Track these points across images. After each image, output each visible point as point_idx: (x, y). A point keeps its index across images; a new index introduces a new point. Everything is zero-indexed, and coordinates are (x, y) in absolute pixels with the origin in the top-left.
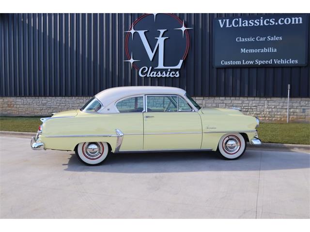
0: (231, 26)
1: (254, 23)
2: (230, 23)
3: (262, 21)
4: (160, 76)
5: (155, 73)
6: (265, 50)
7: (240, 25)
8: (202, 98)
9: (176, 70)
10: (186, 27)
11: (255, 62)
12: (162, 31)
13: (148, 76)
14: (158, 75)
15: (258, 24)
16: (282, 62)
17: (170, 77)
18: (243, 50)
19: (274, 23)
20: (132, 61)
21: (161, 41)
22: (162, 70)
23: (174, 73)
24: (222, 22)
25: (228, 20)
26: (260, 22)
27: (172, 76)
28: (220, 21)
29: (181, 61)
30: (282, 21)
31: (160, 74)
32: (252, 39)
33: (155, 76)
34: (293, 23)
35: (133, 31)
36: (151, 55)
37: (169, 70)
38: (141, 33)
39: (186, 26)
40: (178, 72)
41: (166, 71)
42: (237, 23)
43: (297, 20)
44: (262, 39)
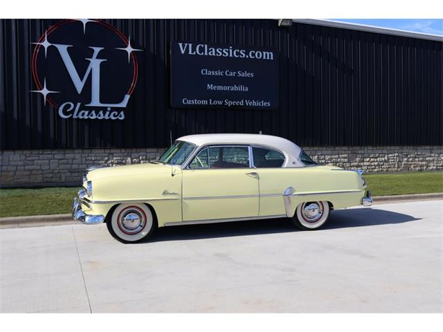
0: (194, 53)
1: (223, 53)
2: (194, 49)
3: (231, 51)
4: (94, 117)
5: (87, 113)
6: (235, 88)
7: (206, 54)
8: (155, 150)
9: (119, 110)
10: (134, 48)
11: (224, 103)
12: (97, 50)
13: (75, 117)
14: (92, 116)
15: (227, 54)
16: (254, 103)
17: (110, 119)
18: (210, 87)
19: (244, 55)
20: (45, 92)
21: (95, 65)
22: (97, 109)
23: (117, 114)
24: (183, 46)
25: (190, 45)
26: (229, 52)
27: (113, 118)
28: (181, 44)
29: (127, 97)
30: (253, 55)
31: (94, 114)
32: (220, 73)
33: (86, 117)
34: (264, 58)
35: (46, 44)
36: (79, 85)
37: (109, 109)
38: (63, 49)
39: (133, 46)
40: (122, 113)
41: (105, 110)
42: (202, 50)
43: (268, 55)
44: (232, 74)
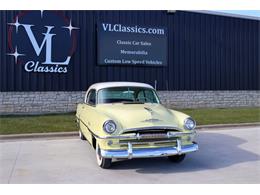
0: (113, 30)
1: (131, 30)
2: (112, 28)
3: (136, 28)
4: (47, 71)
5: (43, 68)
7: (120, 31)
9: (63, 66)
10: (73, 27)
11: (132, 62)
12: (50, 28)
13: (35, 71)
15: (134, 31)
17: (58, 72)
18: (123, 52)
19: (145, 32)
20: (16, 55)
21: (48, 37)
23: (62, 69)
24: (105, 26)
25: (110, 25)
27: (60, 72)
29: (69, 58)
30: (151, 31)
31: (47, 69)
32: (129, 43)
33: (42, 71)
34: (158, 33)
35: (17, 24)
37: (57, 66)
38: (28, 28)
40: (65, 68)
41: (54, 66)
42: (117, 28)
43: (161, 31)
44: (137, 44)
